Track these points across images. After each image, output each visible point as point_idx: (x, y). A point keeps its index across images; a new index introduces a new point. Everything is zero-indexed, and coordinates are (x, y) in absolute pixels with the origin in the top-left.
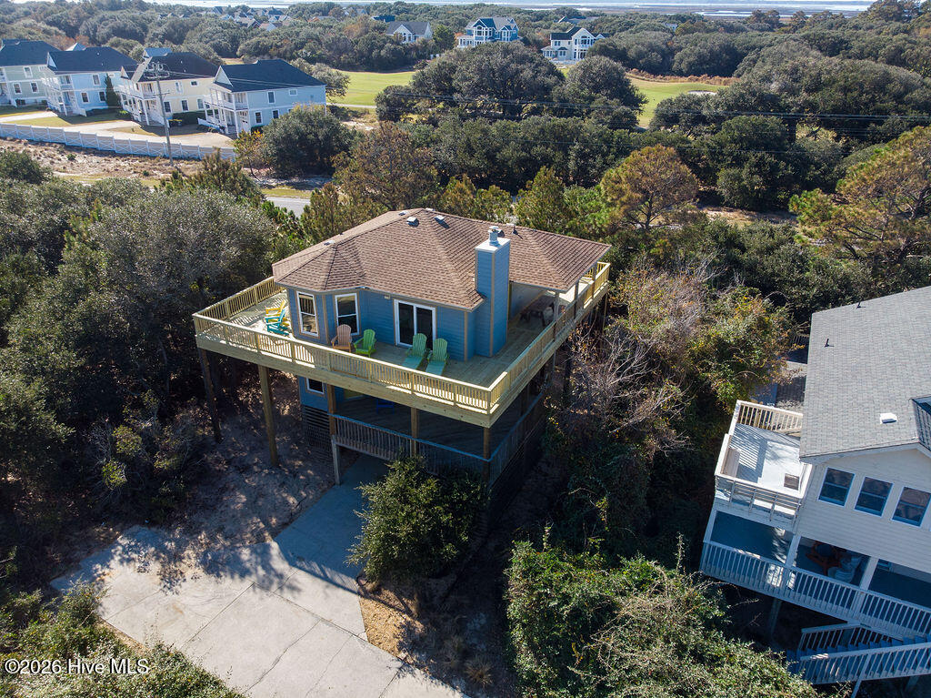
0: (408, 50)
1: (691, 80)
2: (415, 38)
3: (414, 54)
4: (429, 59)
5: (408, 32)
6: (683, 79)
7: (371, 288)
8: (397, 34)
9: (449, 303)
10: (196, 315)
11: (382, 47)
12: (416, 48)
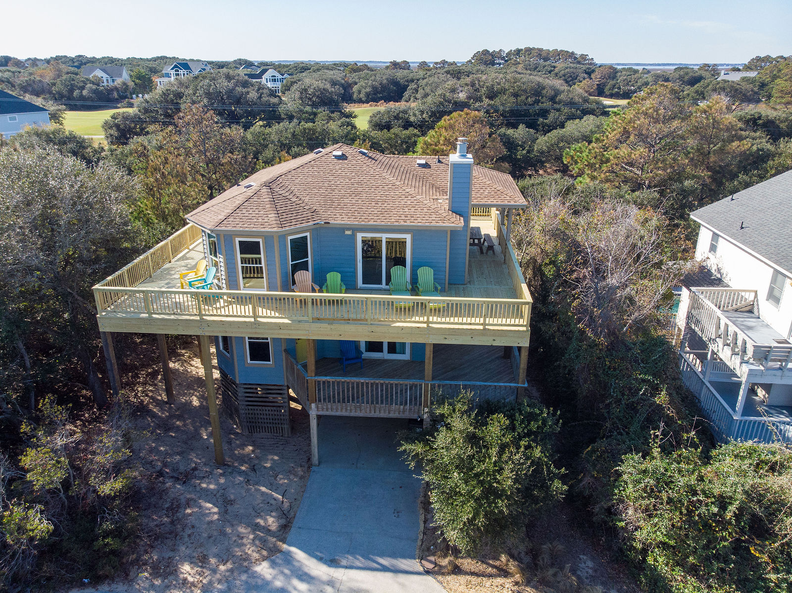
0: (110, 91)
1: (371, 106)
2: (113, 81)
3: (115, 95)
4: (132, 98)
5: (105, 76)
6: (365, 105)
7: (332, 222)
8: (95, 76)
9: (434, 224)
10: (97, 286)
11: (83, 88)
12: (116, 89)
